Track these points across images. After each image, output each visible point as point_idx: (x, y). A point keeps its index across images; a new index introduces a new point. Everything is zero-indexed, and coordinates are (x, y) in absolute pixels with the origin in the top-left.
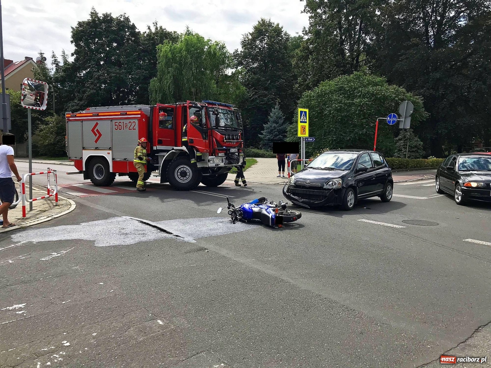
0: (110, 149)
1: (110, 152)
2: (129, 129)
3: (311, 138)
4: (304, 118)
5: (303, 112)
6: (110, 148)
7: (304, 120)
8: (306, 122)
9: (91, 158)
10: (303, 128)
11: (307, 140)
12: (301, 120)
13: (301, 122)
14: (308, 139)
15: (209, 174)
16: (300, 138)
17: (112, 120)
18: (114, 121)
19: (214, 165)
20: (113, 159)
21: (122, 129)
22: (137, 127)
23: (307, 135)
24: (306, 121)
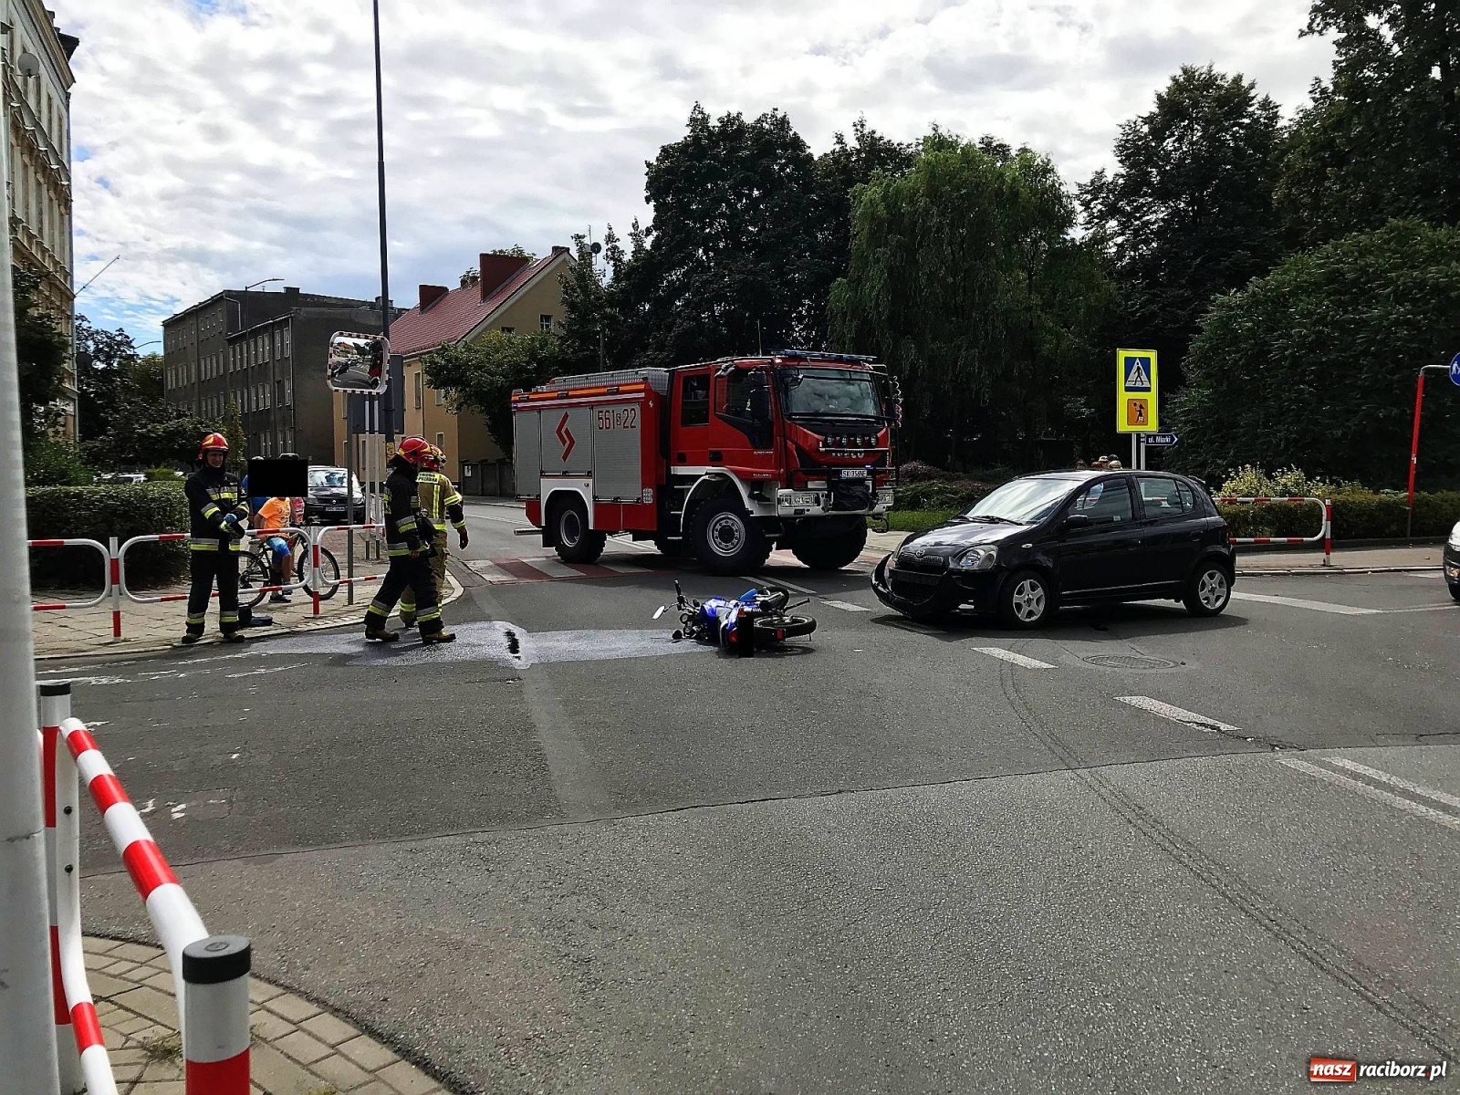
0: (589, 475)
1: (590, 481)
2: (624, 427)
3: (1164, 436)
4: (1139, 376)
5: (1138, 361)
6: (590, 472)
7: (1139, 384)
8: (1148, 390)
9: (556, 496)
10: (1138, 410)
11: (1151, 440)
12: (1130, 384)
13: (1128, 389)
14: (1155, 439)
15: (778, 535)
16: (1127, 436)
17: (591, 405)
18: (597, 410)
19: (791, 511)
20: (594, 497)
21: (612, 426)
22: (638, 422)
23: (1152, 425)
24: (1146, 385)
